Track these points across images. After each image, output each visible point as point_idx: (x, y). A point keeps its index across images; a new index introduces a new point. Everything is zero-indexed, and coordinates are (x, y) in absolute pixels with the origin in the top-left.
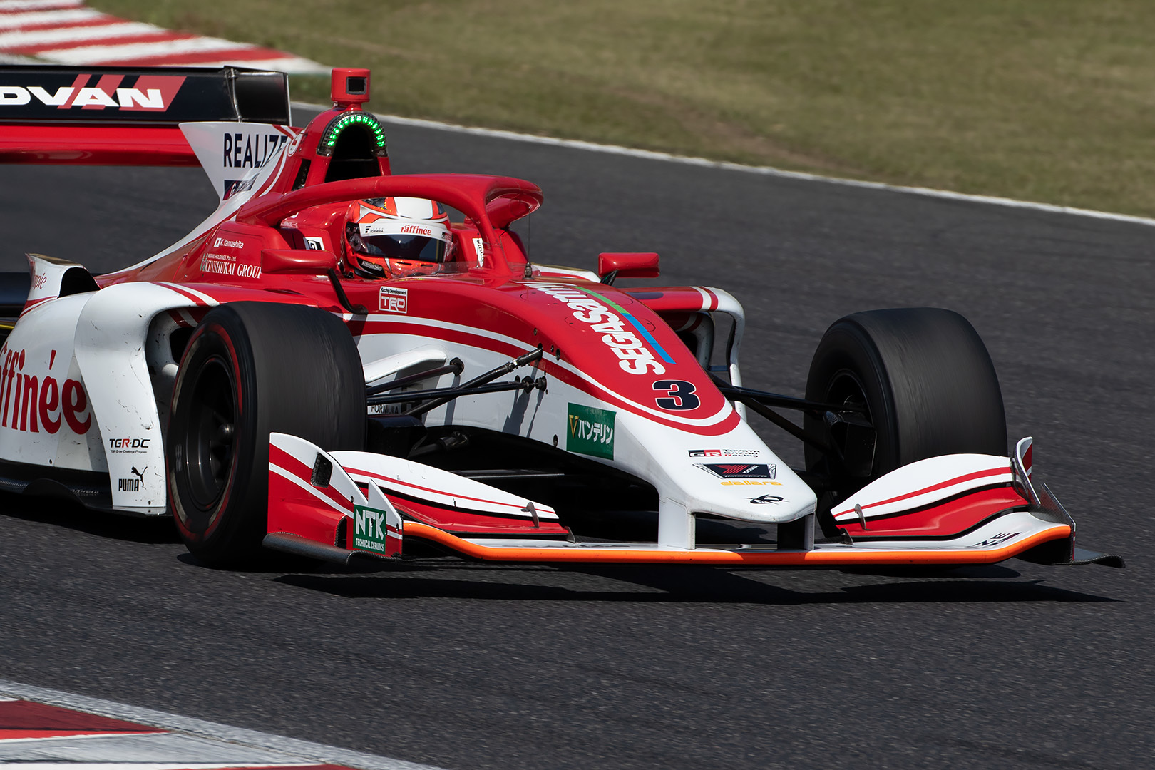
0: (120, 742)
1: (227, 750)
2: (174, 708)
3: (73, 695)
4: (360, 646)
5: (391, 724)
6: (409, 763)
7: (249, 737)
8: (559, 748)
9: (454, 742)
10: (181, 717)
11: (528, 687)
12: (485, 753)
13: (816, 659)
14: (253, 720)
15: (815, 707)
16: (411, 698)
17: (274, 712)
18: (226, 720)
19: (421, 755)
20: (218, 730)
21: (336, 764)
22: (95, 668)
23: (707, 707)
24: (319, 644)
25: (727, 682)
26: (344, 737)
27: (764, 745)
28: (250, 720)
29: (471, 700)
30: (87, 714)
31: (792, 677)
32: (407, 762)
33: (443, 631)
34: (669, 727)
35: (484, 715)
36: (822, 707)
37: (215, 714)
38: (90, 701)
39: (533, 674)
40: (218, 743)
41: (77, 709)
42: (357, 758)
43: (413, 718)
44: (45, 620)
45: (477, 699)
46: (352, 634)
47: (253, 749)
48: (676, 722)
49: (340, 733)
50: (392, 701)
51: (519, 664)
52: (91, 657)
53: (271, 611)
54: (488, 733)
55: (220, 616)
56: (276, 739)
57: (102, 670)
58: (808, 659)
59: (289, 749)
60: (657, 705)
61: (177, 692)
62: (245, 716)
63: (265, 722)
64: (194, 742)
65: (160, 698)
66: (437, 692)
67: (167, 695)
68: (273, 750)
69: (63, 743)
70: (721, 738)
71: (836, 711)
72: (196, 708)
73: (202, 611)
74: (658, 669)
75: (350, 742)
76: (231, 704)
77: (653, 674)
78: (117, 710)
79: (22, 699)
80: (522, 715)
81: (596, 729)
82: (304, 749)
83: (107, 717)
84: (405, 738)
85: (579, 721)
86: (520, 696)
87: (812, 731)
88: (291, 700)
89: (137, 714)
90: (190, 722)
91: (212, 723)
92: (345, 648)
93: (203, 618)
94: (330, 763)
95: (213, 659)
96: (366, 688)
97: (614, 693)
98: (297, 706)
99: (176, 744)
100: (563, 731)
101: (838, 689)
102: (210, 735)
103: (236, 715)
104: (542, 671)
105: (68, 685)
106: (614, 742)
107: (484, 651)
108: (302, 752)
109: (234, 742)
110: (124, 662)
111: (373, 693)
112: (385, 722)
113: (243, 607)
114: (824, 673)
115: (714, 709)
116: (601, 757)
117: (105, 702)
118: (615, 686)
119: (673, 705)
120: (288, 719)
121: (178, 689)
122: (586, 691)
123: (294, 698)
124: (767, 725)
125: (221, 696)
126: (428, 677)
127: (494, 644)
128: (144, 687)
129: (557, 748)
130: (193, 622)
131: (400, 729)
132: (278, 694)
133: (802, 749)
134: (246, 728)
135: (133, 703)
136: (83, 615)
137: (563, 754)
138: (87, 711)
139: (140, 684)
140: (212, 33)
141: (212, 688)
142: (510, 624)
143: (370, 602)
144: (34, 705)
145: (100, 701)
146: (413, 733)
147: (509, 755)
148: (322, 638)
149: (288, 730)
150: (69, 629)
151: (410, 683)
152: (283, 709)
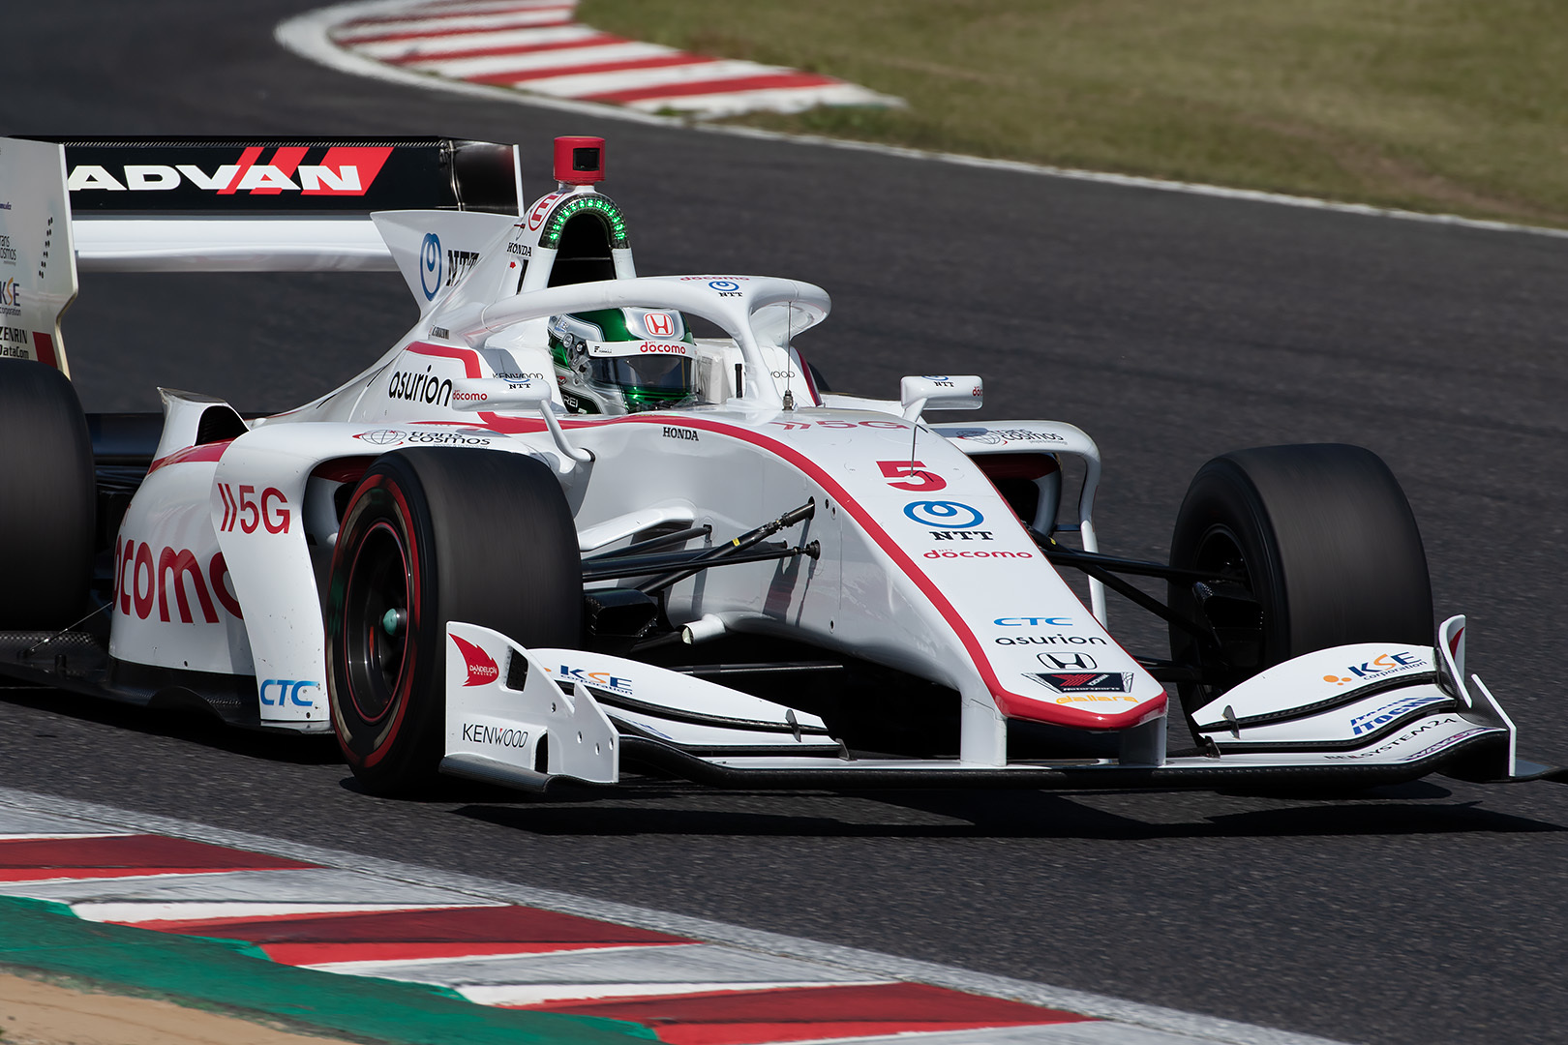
0: (641, 957)
1: (777, 966)
2: (708, 913)
3: (580, 898)
5: (985, 930)
7: (804, 949)
8: (1199, 958)
9: (1065, 953)
10: (718, 924)
11: (1158, 881)
12: (1105, 967)
13: (1525, 842)
14: (810, 927)
15: (1526, 903)
16: (1010, 897)
17: (835, 916)
18: (774, 928)
19: (1024, 969)
20: (765, 940)
21: (916, 981)
22: (606, 862)
23: (1386, 904)
25: (1413, 873)
26: (925, 947)
27: (1461, 953)
28: (804, 926)
29: (1085, 898)
30: (598, 921)
31: (1495, 865)
32: (1007, 979)
34: (1339, 930)
35: (1103, 918)
36: (1535, 903)
37: (760, 920)
38: (602, 905)
39: (1164, 864)
40: (766, 956)
41: (585, 915)
42: (942, 974)
43: (1013, 923)
45: (1094, 897)
47: (810, 964)
48: (1347, 924)
49: (921, 943)
50: (986, 901)
52: (603, 849)
54: (1108, 940)
56: (840, 951)
57: (616, 865)
58: (1515, 841)
59: (856, 963)
60: (1322, 903)
61: (712, 892)
62: (800, 923)
63: (825, 929)
64: (734, 956)
65: (690, 900)
66: (1042, 888)
67: (700, 896)
68: (837, 965)
70: (1408, 944)
71: (1553, 908)
72: (736, 913)
74: (1324, 856)
75: (933, 954)
76: (782, 907)
77: (1316, 863)
78: (636, 916)
79: (516, 904)
80: (1151, 916)
81: (1246, 934)
82: (874, 963)
83: (624, 926)
84: (1002, 948)
85: (1225, 923)
86: (1147, 893)
87: (1523, 934)
88: (857, 901)
89: (662, 921)
90: (730, 931)
91: (758, 931)
94: (909, 980)
95: (756, 849)
96: (952, 884)
97: (1268, 887)
98: (864, 908)
99: (712, 959)
100: (1203, 936)
101: (1555, 880)
102: (755, 946)
103: (788, 920)
104: (1175, 861)
105: (575, 885)
106: (1270, 951)
108: (873, 967)
109: (786, 955)
110: (645, 855)
111: (961, 891)
112: (976, 927)
114: (1535, 860)
115: (1395, 907)
116: (1253, 969)
117: (620, 906)
118: (1268, 878)
119: (1343, 902)
120: (853, 925)
121: (713, 888)
122: (1232, 885)
123: (861, 898)
124: (1464, 927)
125: (767, 898)
126: (1030, 870)
128: (671, 886)
131: (996, 937)
132: (840, 893)
133: (1509, 958)
134: (801, 937)
135: (656, 907)
137: (1205, 966)
138: (598, 918)
139: (664, 882)
140: (737, 55)
141: (757, 886)
144: (531, 910)
145: (615, 904)
146: (1014, 941)
147: (1136, 969)
149: (854, 939)
151: (1008, 877)
152: (847, 913)
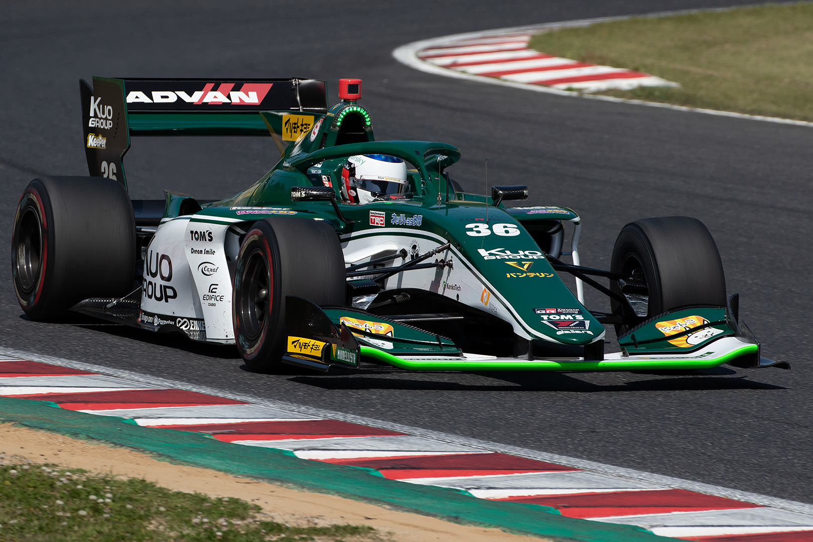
0: (554, 476)
1: (616, 481)
2: (585, 457)
3: (526, 450)
4: (693, 419)
5: (712, 465)
6: (723, 488)
7: (629, 473)
9: (749, 476)
10: (589, 462)
11: (792, 443)
12: (767, 482)
14: (631, 463)
16: (724, 450)
17: (643, 458)
18: (615, 464)
19: (730, 483)
20: (611, 469)
21: (680, 489)
22: (538, 433)
24: (669, 418)
26: (684, 473)
29: (758, 450)
30: (534, 460)
32: (722, 488)
33: (742, 410)
35: (767, 460)
37: (609, 460)
38: (536, 453)
39: (795, 435)
40: (611, 477)
41: (528, 458)
42: (692, 485)
43: (725, 462)
44: (509, 406)
45: (762, 450)
46: (688, 413)
47: (631, 480)
49: (682, 471)
50: (713, 452)
51: (787, 430)
52: (536, 427)
53: (641, 400)
54: (769, 470)
55: (611, 402)
56: (645, 474)
57: (542, 435)
59: (653, 480)
61: (586, 447)
62: (627, 461)
63: (638, 464)
64: (596, 476)
65: (576, 450)
66: (739, 446)
67: (581, 449)
68: (644, 481)
69: (521, 477)
72: (598, 456)
73: (600, 399)
75: (688, 476)
76: (618, 454)
78: (551, 458)
79: (497, 452)
80: (789, 459)
82: (661, 480)
83: (546, 462)
84: (720, 473)
86: (787, 448)
88: (653, 451)
89: (563, 460)
90: (594, 465)
91: (607, 465)
92: (684, 421)
93: (601, 404)
94: (676, 488)
95: (607, 428)
96: (697, 444)
98: (657, 455)
99: (586, 478)
102: (606, 472)
103: (621, 460)
104: (800, 434)
105: (523, 444)
107: (766, 422)
108: (660, 482)
109: (620, 476)
110: (556, 430)
111: (701, 447)
112: (708, 464)
113: (625, 398)
117: (544, 453)
120: (652, 463)
121: (587, 446)
123: (655, 450)
125: (612, 450)
126: (733, 438)
127: (772, 418)
128: (568, 444)
129: (811, 478)
130: (595, 406)
131: (717, 468)
132: (645, 448)
134: (627, 468)
135: (561, 454)
136: (531, 403)
139: (565, 443)
140: (603, 63)
141: (607, 444)
142: (781, 406)
143: (699, 393)
144: (503, 455)
145: (542, 453)
146: (725, 470)
147: (782, 483)
148: (671, 415)
149: (652, 469)
150: (523, 410)
151: (723, 441)
152: (649, 457)
